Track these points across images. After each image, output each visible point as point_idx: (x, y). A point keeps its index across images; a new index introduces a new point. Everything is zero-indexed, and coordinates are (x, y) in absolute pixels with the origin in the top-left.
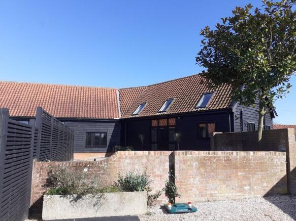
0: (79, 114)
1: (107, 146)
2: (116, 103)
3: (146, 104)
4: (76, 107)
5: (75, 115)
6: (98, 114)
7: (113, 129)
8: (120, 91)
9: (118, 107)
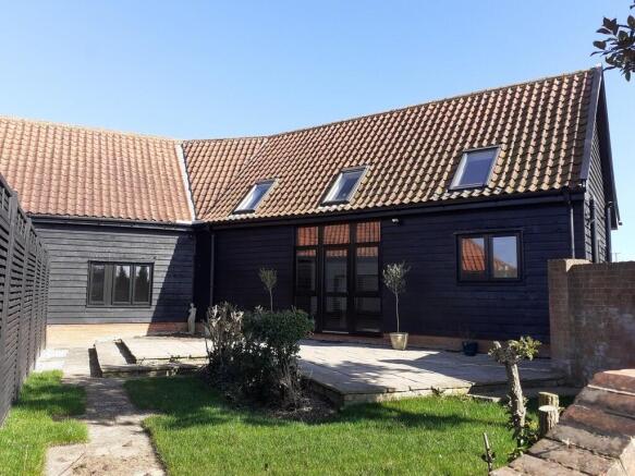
0: (66, 204)
1: (154, 303)
2: (177, 178)
3: (276, 184)
4: (54, 183)
5: (52, 206)
6: (126, 208)
7: (172, 253)
8: (186, 147)
9: (184, 190)
